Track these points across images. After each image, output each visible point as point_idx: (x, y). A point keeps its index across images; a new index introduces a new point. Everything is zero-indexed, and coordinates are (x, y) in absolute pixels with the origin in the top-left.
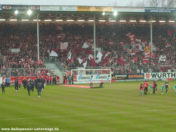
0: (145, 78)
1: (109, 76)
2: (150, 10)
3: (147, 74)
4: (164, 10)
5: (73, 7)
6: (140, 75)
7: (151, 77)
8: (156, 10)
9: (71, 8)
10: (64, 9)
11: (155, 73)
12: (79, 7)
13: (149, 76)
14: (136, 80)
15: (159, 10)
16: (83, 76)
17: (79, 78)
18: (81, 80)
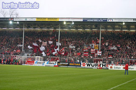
0: (82, 66)
1: (56, 63)
2: (87, 20)
3: (83, 64)
4: (97, 20)
5: (34, 18)
6: (78, 64)
7: (86, 66)
8: (91, 20)
9: (32, 19)
10: (28, 20)
11: (90, 63)
12: (38, 18)
13: (84, 65)
14: (75, 67)
15: (94, 20)
16: (38, 62)
17: (36, 63)
18: (37, 64)
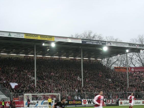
0: (83, 104)
2: (86, 42)
4: (96, 43)
5: (21, 34)
6: (78, 101)
7: (87, 103)
8: (90, 42)
9: (19, 35)
10: (13, 36)
11: (91, 100)
14: (75, 106)
15: (93, 42)
17: (26, 104)
